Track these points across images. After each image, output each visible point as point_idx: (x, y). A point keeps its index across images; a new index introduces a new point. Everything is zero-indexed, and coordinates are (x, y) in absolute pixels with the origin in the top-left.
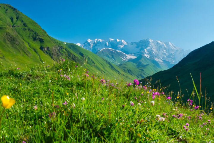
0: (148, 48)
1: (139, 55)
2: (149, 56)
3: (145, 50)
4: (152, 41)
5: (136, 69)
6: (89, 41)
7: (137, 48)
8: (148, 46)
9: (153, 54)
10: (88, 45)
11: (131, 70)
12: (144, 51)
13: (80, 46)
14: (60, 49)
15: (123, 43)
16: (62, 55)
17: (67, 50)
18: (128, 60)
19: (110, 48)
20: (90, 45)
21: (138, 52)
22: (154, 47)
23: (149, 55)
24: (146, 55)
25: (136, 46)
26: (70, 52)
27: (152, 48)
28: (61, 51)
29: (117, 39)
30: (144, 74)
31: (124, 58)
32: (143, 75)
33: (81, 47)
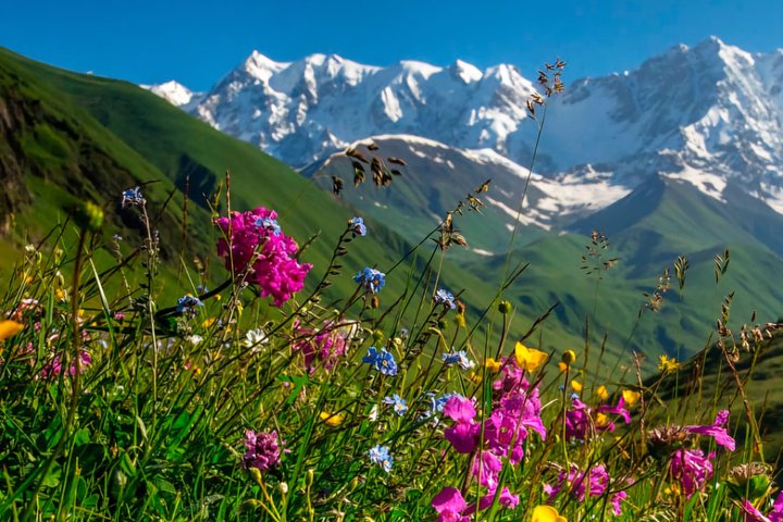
0: (713, 115)
1: (636, 181)
2: (720, 184)
3: (690, 131)
4: (741, 60)
5: (618, 287)
6: (262, 68)
7: (625, 123)
8: (710, 103)
9: (756, 159)
10: (253, 101)
11: (576, 295)
12: (682, 142)
13: (187, 110)
14: (17, 124)
15: (509, 93)
16: (37, 172)
17: (76, 137)
18: (554, 219)
19: (409, 131)
20: (262, 101)
21: (632, 152)
22: (760, 106)
23: (718, 172)
24: (694, 176)
25: (612, 104)
26: (98, 150)
27: (741, 117)
28: (25, 140)
29: (461, 63)
30: (685, 325)
31: (525, 204)
32: (678, 336)
33: (196, 111)
